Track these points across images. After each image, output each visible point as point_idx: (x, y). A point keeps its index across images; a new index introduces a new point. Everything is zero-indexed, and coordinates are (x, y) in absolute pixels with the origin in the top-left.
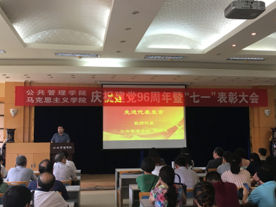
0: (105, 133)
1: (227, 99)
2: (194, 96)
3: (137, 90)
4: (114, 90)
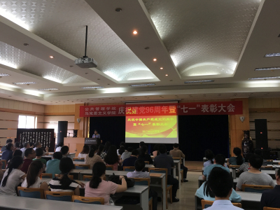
0: (126, 133)
1: (209, 110)
2: (184, 108)
3: (146, 106)
4: (132, 106)
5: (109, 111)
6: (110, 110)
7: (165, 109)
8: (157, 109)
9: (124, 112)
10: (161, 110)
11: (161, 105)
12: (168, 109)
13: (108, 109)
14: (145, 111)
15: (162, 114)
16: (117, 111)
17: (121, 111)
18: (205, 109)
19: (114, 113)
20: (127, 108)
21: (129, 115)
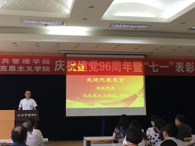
0: (68, 101)
1: (185, 69)
5: (38, 65)
6: (41, 64)
7: (127, 66)
8: (116, 65)
9: (65, 67)
10: (122, 67)
11: (122, 60)
12: (132, 66)
13: (36, 62)
14: (98, 67)
15: (124, 73)
16: (52, 66)
17: (59, 66)
18: (179, 68)
19: (47, 69)
20: (68, 62)
21: (72, 73)
